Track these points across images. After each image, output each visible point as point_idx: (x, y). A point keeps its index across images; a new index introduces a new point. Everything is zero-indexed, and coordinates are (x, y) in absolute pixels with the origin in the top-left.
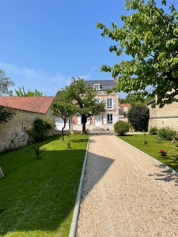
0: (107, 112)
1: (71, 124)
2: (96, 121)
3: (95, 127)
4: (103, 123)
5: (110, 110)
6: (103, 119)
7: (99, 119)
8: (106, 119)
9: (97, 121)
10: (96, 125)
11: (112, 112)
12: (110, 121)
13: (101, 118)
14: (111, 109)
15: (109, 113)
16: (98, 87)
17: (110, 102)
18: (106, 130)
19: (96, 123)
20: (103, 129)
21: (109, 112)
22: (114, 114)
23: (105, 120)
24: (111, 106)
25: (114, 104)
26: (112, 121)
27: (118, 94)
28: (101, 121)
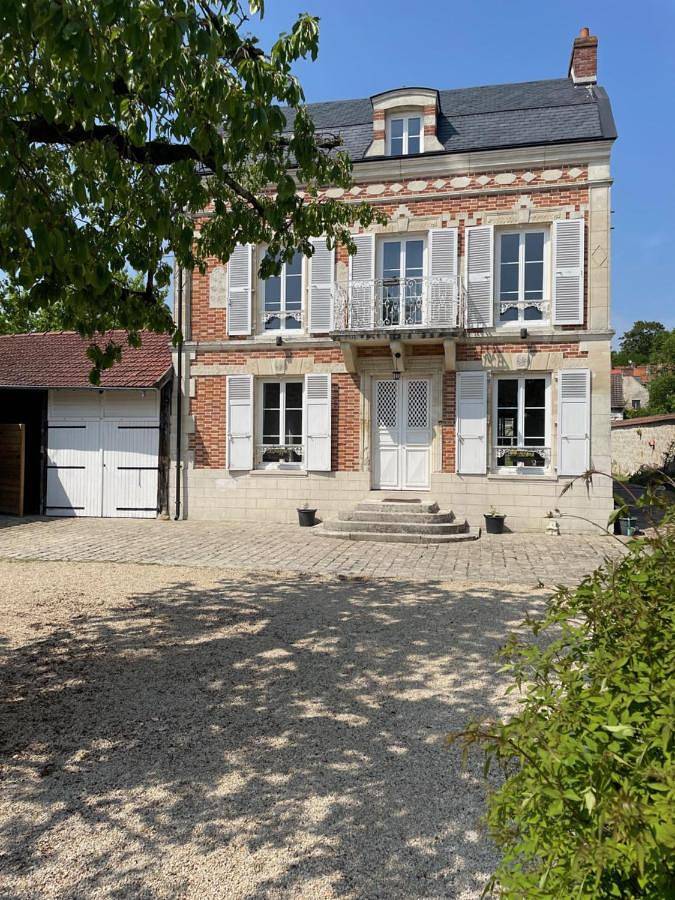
0: (490, 361)
1: (173, 464)
2: (385, 438)
3: (375, 499)
4: (448, 461)
5: (527, 341)
6: (449, 418)
7: (417, 420)
8: (484, 422)
9: (398, 440)
10: (387, 480)
11: (540, 361)
12: (521, 445)
13: (434, 411)
14: (531, 325)
15: (514, 367)
16: (414, 128)
17: (522, 263)
18: (477, 524)
19: (385, 458)
20: (450, 517)
21: (515, 361)
22: (559, 374)
23: (474, 430)
24: (535, 303)
25: (564, 286)
26: (542, 442)
27: (608, 183)
28: (430, 443)
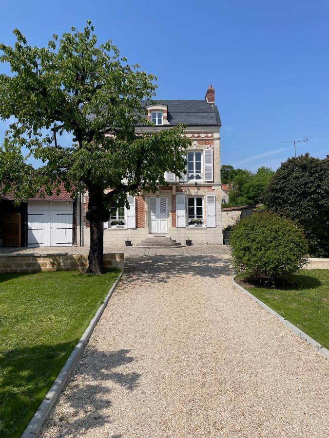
0: (186, 192)
1: (78, 227)
2: (153, 217)
3: (151, 236)
4: (174, 224)
5: (197, 186)
6: (174, 210)
7: (163, 210)
8: (185, 211)
9: (157, 217)
10: (154, 230)
11: (201, 192)
12: (196, 218)
13: (169, 207)
14: (198, 181)
15: (193, 194)
16: (160, 117)
17: (194, 161)
18: (184, 243)
19: (153, 223)
20: (175, 241)
21: (193, 192)
22: (206, 196)
23: (181, 214)
24: (199, 174)
25: (207, 169)
26: (202, 217)
27: (219, 139)
28: (168, 217)
